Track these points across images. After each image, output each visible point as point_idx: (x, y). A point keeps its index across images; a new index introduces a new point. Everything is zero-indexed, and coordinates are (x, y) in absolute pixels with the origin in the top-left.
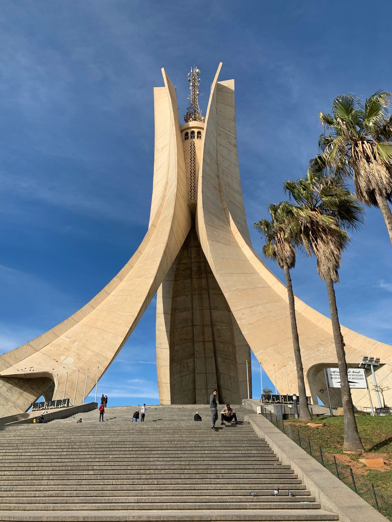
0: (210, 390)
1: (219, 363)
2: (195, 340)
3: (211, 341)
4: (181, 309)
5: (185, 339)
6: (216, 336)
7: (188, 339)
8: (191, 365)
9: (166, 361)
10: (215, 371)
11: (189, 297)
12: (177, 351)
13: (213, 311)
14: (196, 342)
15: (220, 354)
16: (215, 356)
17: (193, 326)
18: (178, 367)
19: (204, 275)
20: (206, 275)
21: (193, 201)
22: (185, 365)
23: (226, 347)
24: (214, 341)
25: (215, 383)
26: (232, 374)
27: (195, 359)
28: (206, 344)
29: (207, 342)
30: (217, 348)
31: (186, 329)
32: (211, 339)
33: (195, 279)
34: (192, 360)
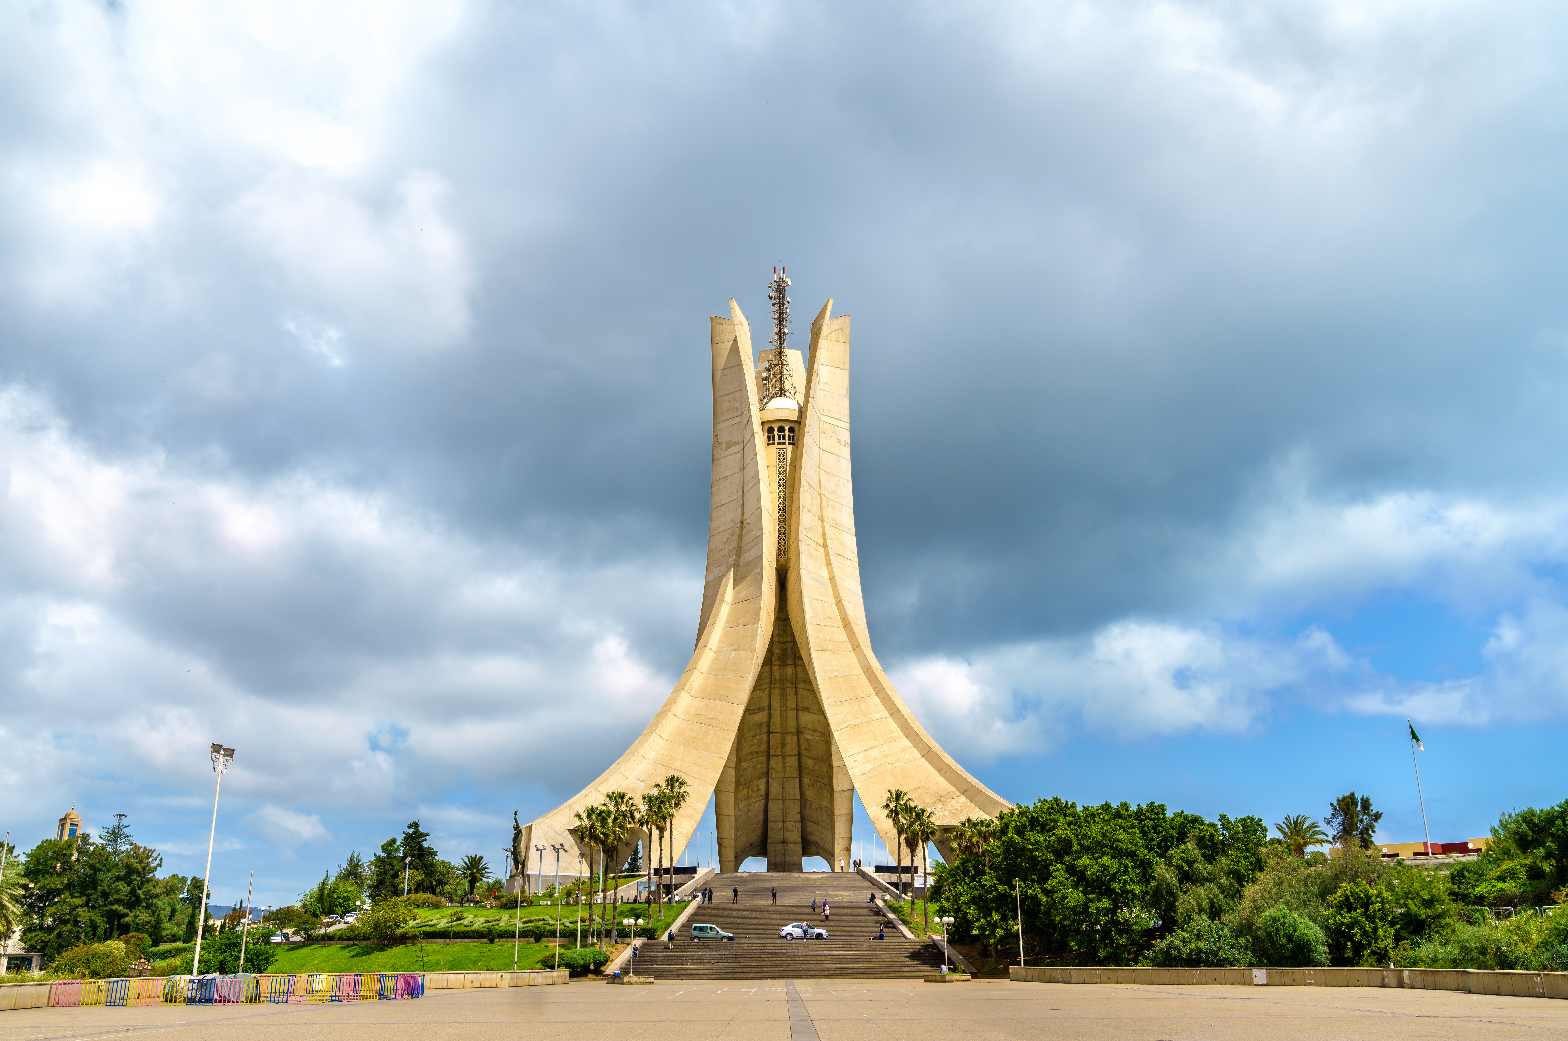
0: (790, 823)
1: (805, 787)
2: (772, 752)
3: (795, 756)
4: (753, 709)
5: (757, 752)
6: (803, 748)
7: (761, 751)
8: (763, 787)
9: (730, 785)
10: (798, 797)
11: (766, 692)
12: (745, 769)
13: (800, 713)
14: (773, 756)
15: (808, 774)
16: (800, 776)
17: (769, 733)
18: (745, 792)
19: (790, 662)
20: (794, 661)
21: (783, 560)
22: (755, 788)
23: (817, 765)
24: (799, 755)
25: (798, 813)
26: (825, 803)
27: (770, 780)
28: (788, 759)
29: (789, 756)
30: (803, 765)
31: (758, 737)
32: (795, 752)
33: (777, 667)
34: (764, 780)
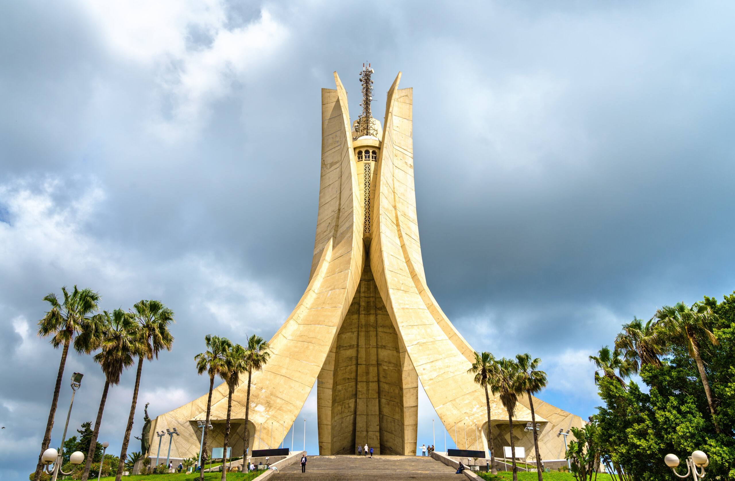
0: (371, 432)
1: (383, 405)
2: (359, 379)
3: (376, 382)
4: (346, 346)
5: (348, 379)
6: (381, 376)
7: (351, 378)
8: (352, 405)
9: (328, 402)
10: (378, 413)
11: (355, 334)
12: (339, 391)
13: (380, 350)
14: (360, 382)
15: (385, 396)
16: (379, 397)
17: (357, 364)
18: (340, 408)
19: (372, 312)
20: (376, 311)
21: (367, 234)
22: (347, 406)
23: (391, 388)
24: (379, 381)
25: (377, 425)
26: (397, 417)
27: (358, 400)
28: (371, 384)
29: (371, 382)
30: (381, 389)
31: (349, 368)
32: (376, 379)
33: (363, 316)
34: (353, 400)
